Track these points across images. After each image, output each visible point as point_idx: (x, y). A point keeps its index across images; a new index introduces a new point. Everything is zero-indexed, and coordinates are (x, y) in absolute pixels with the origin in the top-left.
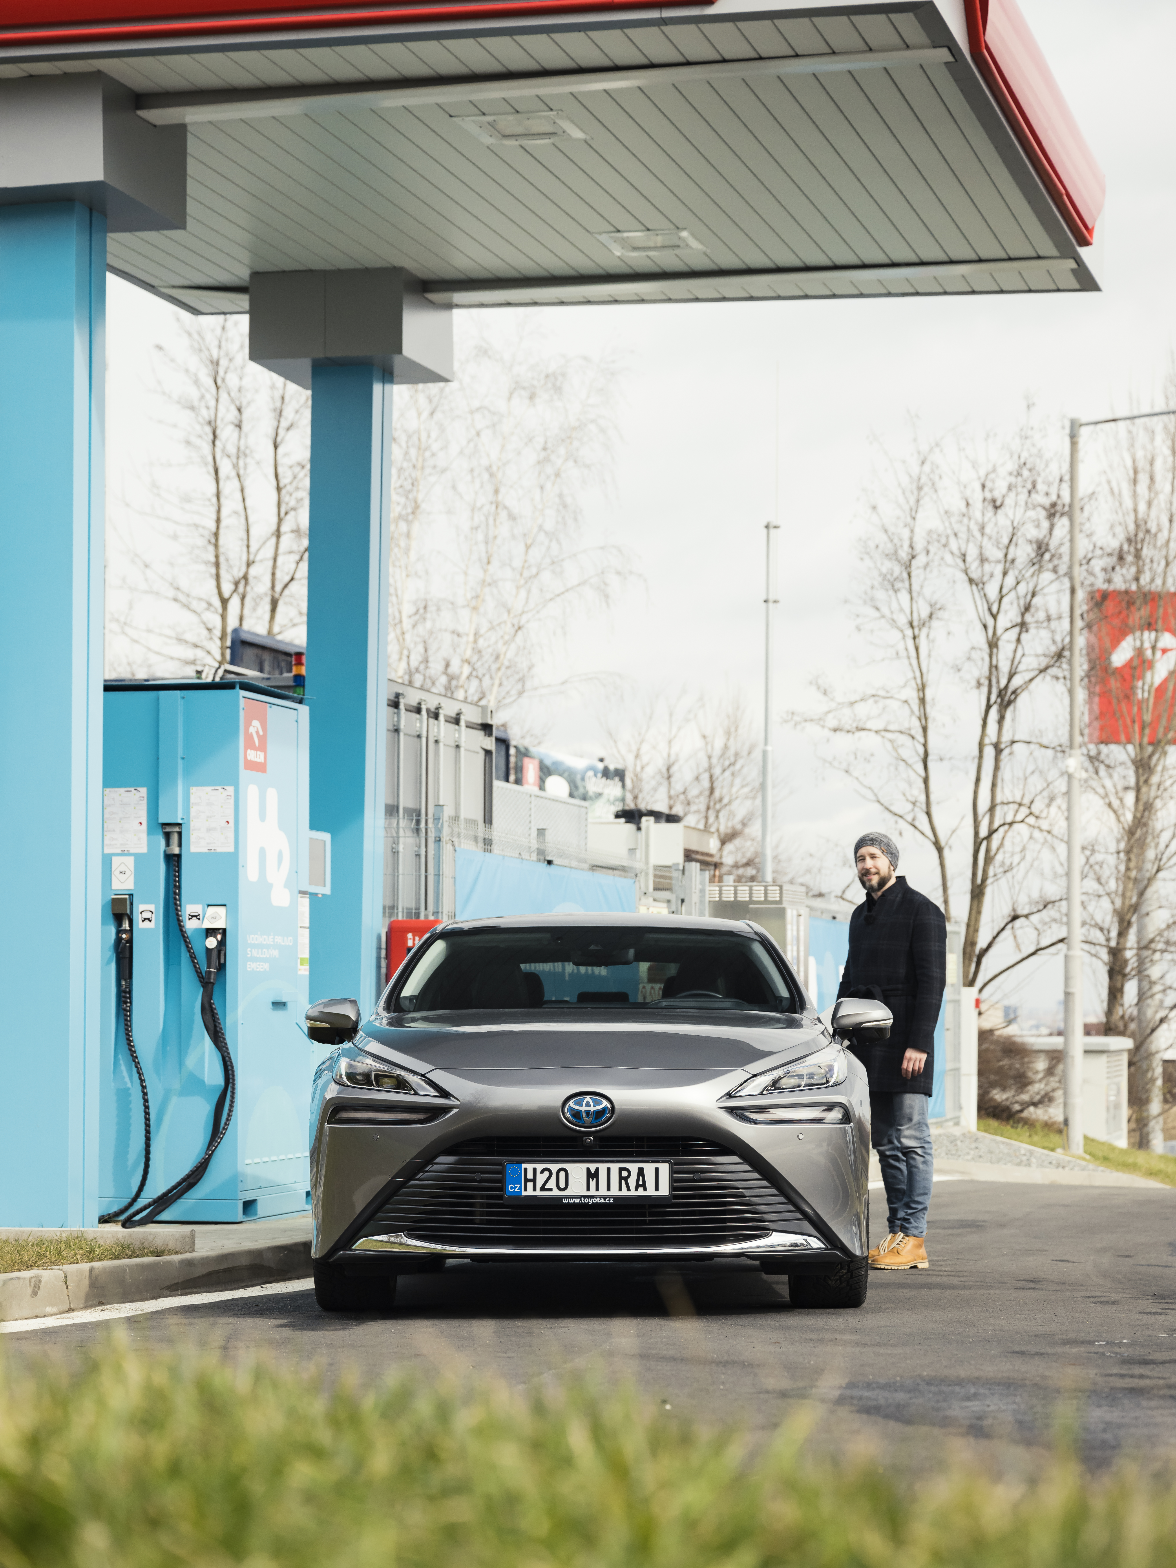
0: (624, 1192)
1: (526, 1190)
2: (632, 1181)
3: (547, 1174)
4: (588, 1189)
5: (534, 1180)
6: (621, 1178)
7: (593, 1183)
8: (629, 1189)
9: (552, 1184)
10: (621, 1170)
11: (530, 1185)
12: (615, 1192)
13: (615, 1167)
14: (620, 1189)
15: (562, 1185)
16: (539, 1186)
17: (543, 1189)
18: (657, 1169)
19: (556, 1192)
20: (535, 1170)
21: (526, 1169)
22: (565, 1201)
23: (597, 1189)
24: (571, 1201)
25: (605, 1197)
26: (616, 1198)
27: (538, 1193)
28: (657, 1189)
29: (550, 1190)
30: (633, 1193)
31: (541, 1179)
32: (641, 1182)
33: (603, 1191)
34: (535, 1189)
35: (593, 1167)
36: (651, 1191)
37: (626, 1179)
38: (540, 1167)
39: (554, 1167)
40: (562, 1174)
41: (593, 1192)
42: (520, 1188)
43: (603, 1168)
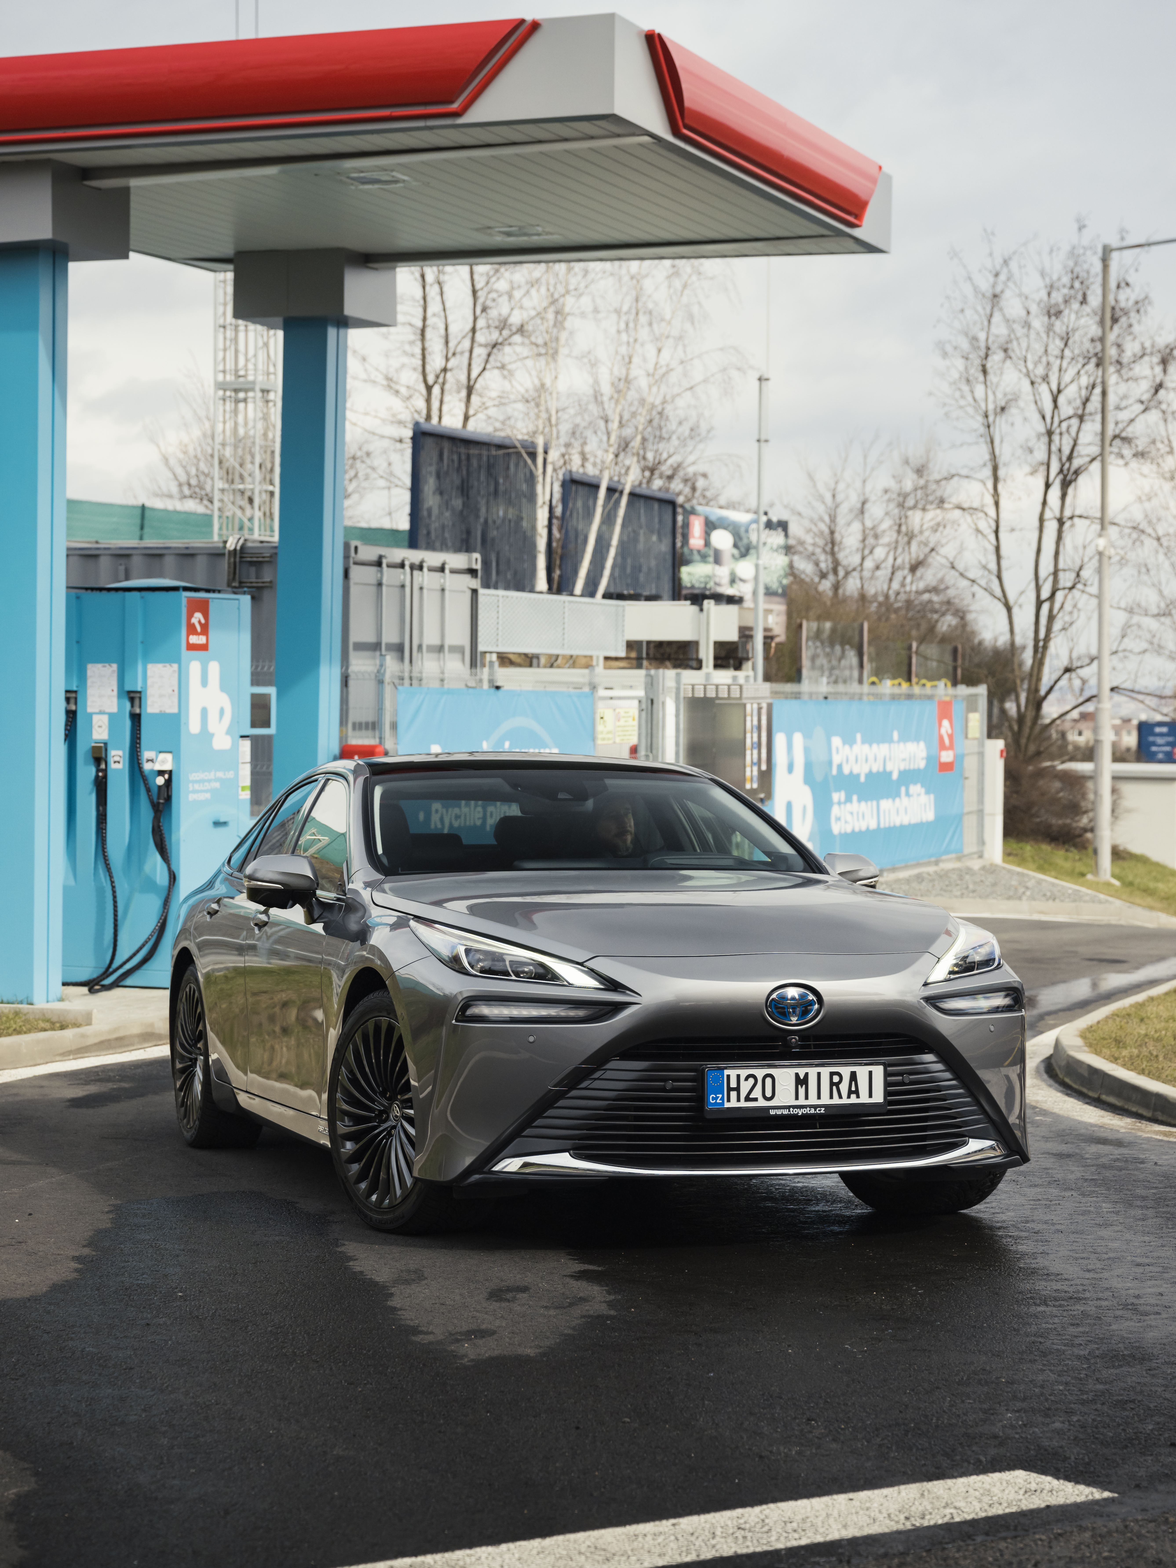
0: (836, 1101)
1: (729, 1100)
2: (844, 1087)
3: (751, 1081)
4: (797, 1098)
5: (738, 1089)
6: (832, 1084)
7: (802, 1091)
8: (840, 1097)
9: (757, 1093)
10: (832, 1074)
11: (733, 1094)
12: (825, 1100)
13: (825, 1071)
14: (831, 1097)
15: (769, 1094)
16: (743, 1095)
17: (748, 1099)
18: (870, 1073)
19: (762, 1103)
20: (738, 1076)
21: (728, 1076)
22: (772, 1112)
23: (807, 1098)
24: (779, 1112)
25: (815, 1107)
26: (826, 1107)
27: (743, 1104)
28: (870, 1096)
29: (756, 1100)
30: (845, 1101)
31: (745, 1087)
32: (853, 1089)
33: (813, 1100)
34: (739, 1100)
35: (802, 1072)
36: (864, 1099)
37: (837, 1084)
38: (744, 1073)
39: (760, 1073)
40: (769, 1081)
41: (802, 1101)
42: (722, 1099)
43: (812, 1072)
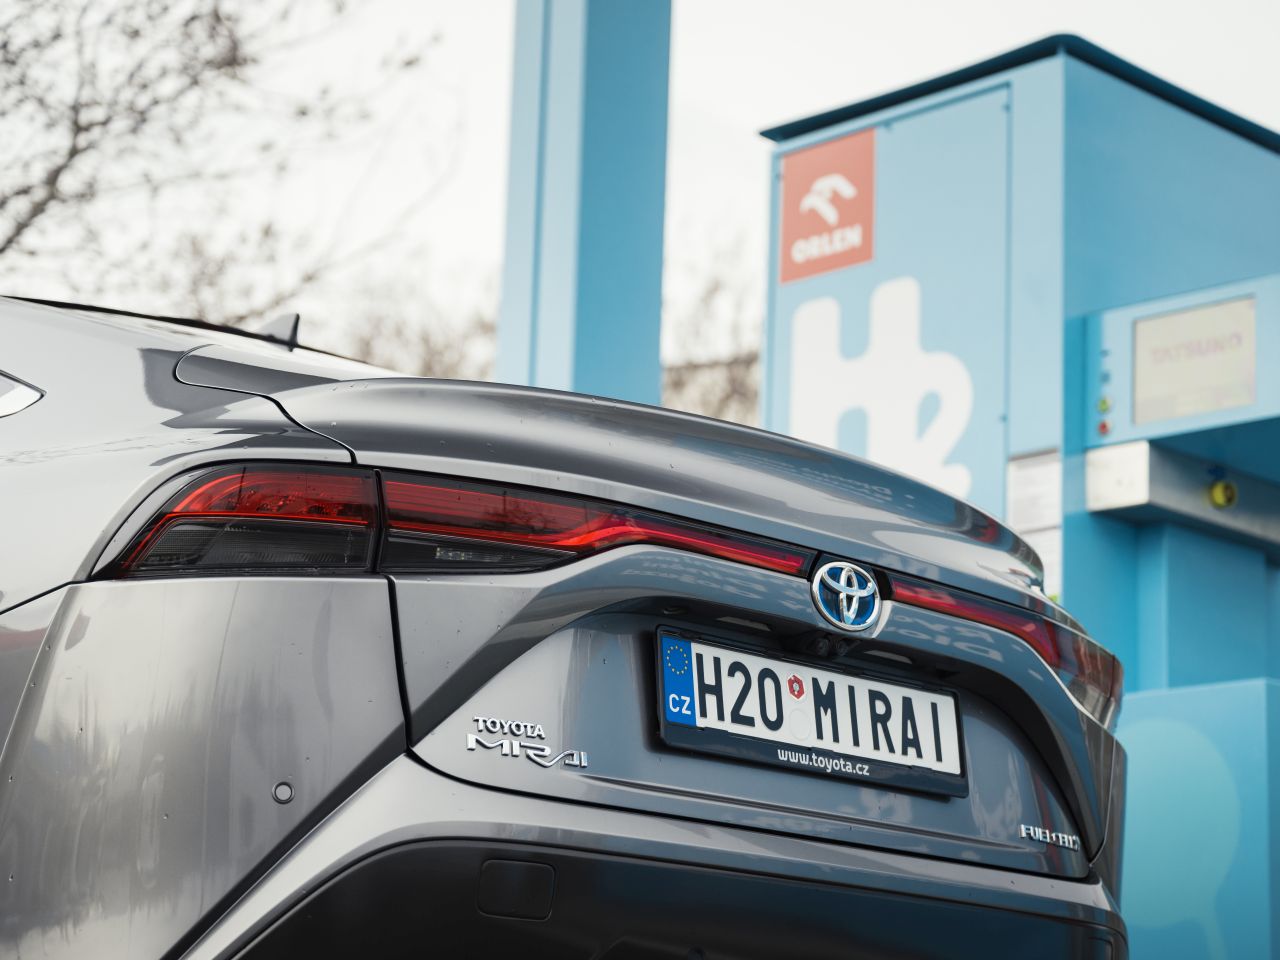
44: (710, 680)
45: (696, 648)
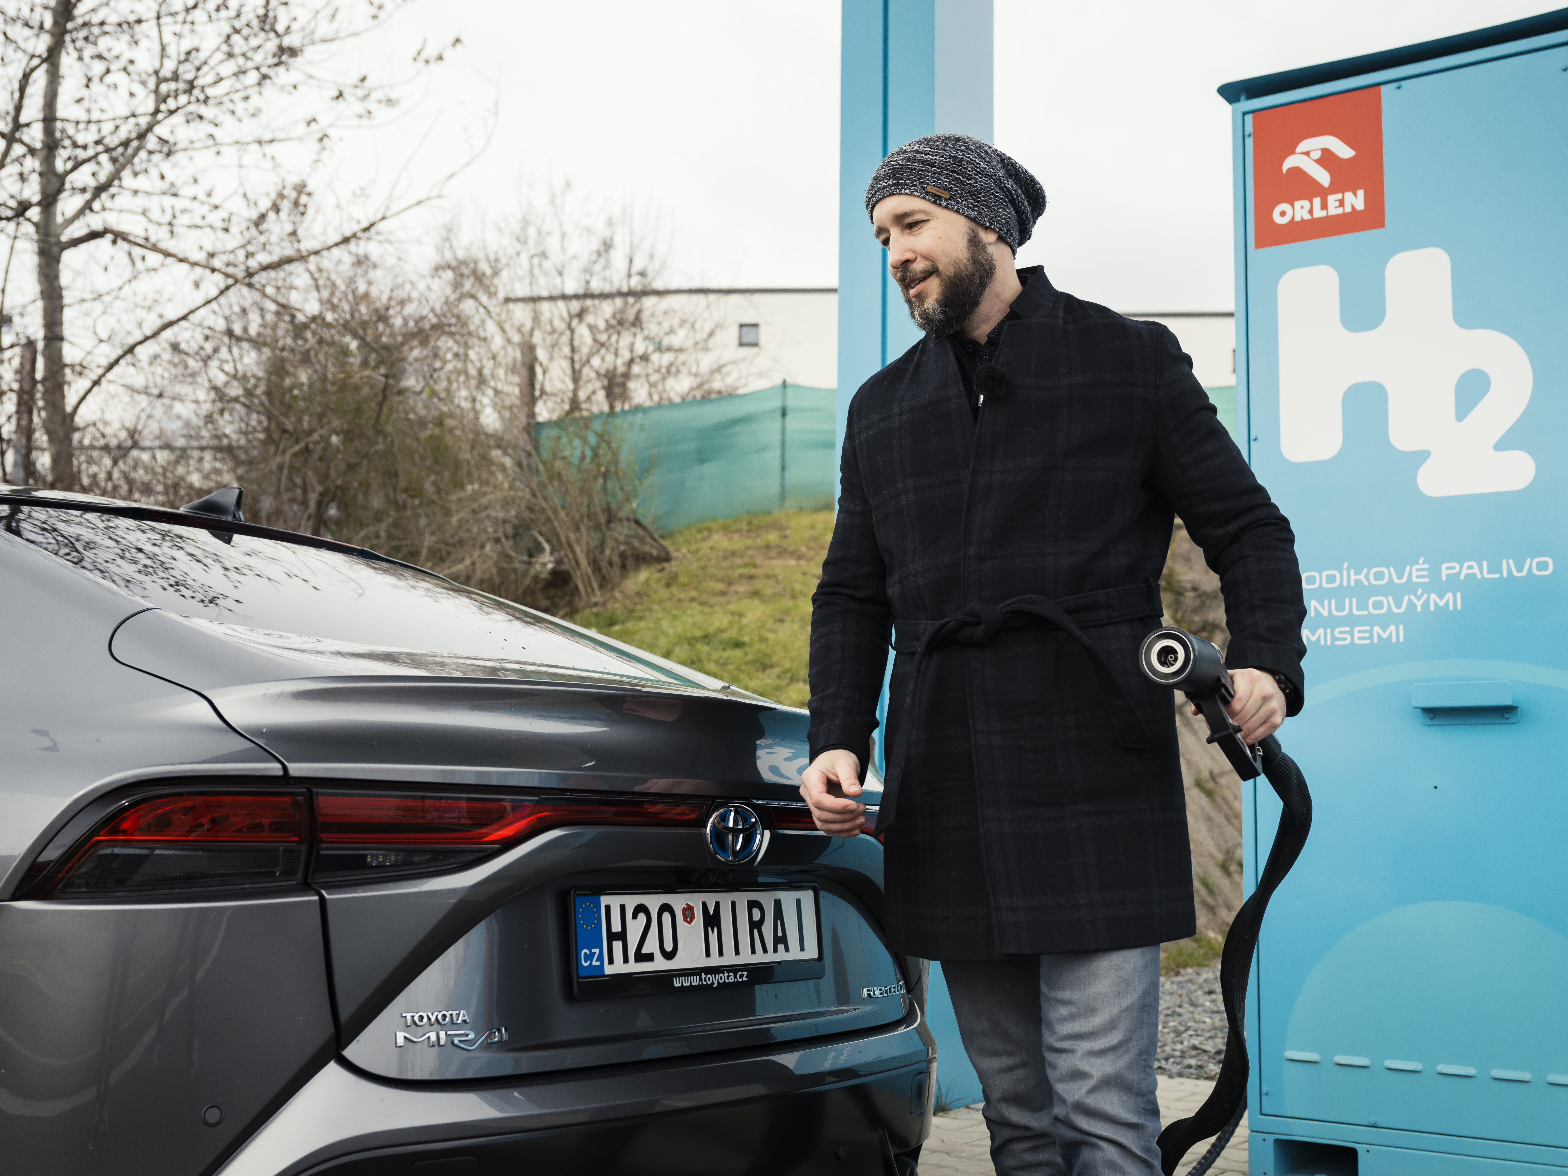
44: (616, 927)
45: (605, 900)
